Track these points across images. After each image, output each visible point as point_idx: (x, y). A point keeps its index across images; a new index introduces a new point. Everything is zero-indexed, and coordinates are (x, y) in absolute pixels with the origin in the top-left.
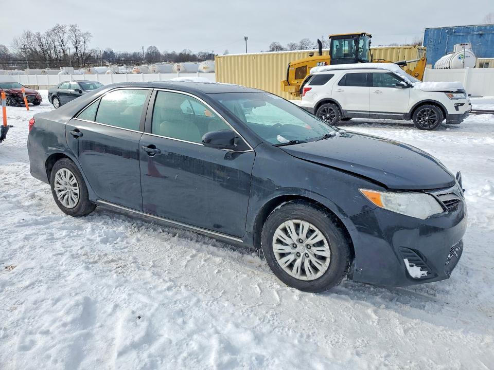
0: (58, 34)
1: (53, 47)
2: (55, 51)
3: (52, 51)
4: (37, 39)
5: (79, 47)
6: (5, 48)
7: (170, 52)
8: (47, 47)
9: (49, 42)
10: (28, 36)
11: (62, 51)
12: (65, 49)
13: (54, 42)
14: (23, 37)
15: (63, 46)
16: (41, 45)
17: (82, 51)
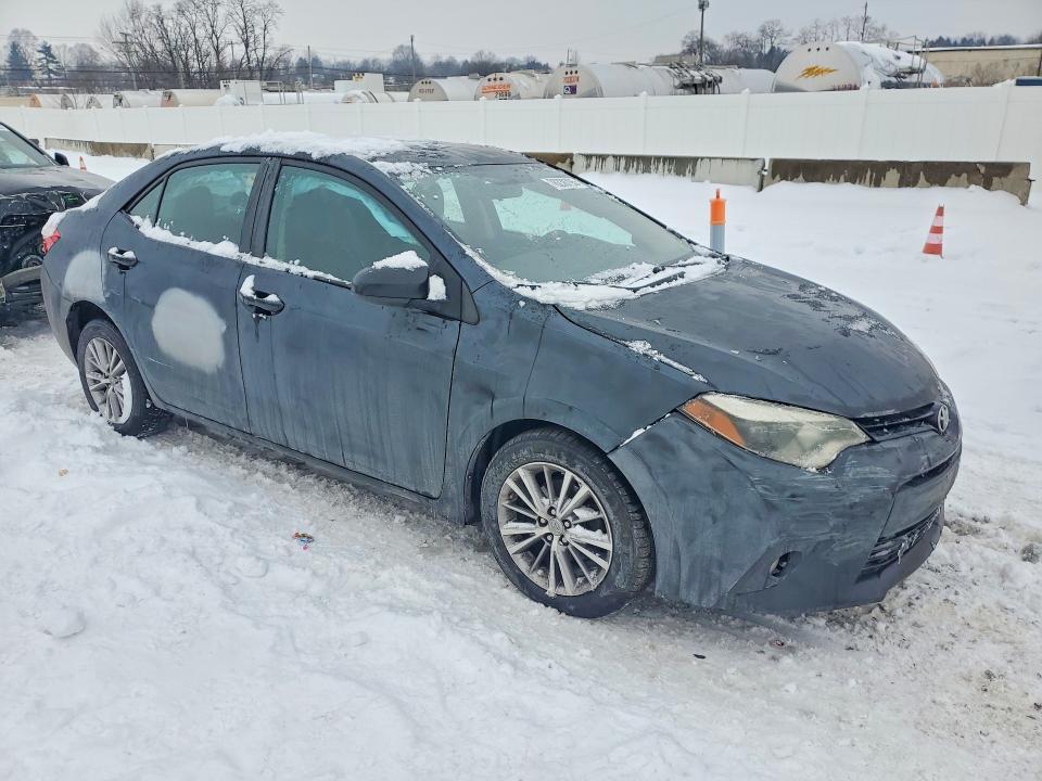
0: (203, 7)
1: (192, 41)
2: (197, 52)
3: (190, 53)
4: (154, 21)
5: (251, 40)
6: (91, 50)
7: (444, 58)
8: (179, 43)
9: (183, 30)
10: (135, 14)
11: (213, 52)
12: (221, 46)
13: (193, 29)
14: (125, 20)
15: (214, 39)
16: (164, 37)
17: (260, 53)
